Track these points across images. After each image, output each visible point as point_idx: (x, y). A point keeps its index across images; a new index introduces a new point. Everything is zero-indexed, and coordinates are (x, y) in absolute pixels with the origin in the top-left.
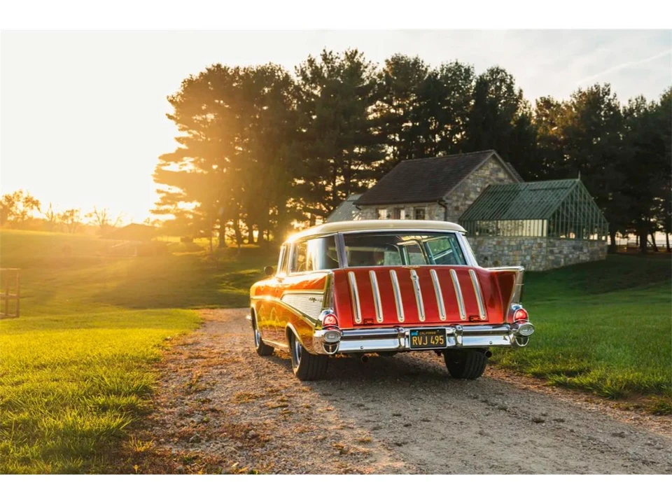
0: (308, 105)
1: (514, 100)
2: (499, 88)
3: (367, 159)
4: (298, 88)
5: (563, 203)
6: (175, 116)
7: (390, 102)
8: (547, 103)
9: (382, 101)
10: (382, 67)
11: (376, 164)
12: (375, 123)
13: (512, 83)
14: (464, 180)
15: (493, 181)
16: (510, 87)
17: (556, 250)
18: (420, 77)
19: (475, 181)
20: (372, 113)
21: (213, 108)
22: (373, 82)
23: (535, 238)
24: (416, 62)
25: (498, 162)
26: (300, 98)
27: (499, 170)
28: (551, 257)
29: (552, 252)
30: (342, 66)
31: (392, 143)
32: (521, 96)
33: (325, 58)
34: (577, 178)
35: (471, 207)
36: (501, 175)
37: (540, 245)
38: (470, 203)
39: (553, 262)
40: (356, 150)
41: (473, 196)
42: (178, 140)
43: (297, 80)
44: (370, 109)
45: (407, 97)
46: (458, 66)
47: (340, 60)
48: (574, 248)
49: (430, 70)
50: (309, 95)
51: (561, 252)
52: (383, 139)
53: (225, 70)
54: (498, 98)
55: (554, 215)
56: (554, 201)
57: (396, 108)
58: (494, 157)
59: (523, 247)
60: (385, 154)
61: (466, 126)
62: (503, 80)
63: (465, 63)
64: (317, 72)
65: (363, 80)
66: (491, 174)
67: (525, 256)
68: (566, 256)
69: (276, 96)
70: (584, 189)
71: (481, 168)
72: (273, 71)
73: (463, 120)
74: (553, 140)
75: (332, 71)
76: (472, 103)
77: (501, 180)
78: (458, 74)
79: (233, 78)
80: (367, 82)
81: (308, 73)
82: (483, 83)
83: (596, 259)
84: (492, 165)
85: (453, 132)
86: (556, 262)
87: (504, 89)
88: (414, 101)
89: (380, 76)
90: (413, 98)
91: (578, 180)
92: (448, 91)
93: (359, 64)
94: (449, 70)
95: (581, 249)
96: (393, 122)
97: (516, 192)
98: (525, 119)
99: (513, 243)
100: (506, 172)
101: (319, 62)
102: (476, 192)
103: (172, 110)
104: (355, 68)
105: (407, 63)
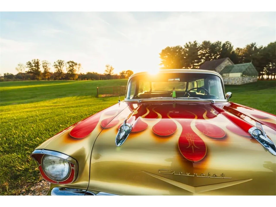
0: (186, 52)
1: (231, 48)
2: (228, 46)
3: (198, 62)
4: (184, 49)
5: (246, 69)
7: (203, 50)
8: (238, 49)
9: (201, 50)
10: (201, 43)
11: (200, 63)
12: (200, 55)
13: (231, 44)
14: (221, 65)
15: (228, 65)
16: (230, 45)
17: (244, 80)
18: (210, 45)
19: (223, 65)
20: (199, 53)
21: (168, 55)
22: (199, 47)
23: (239, 77)
24: (209, 42)
25: (229, 60)
26: (184, 51)
27: (229, 62)
28: (243, 81)
29: (243, 80)
30: (193, 44)
31: (203, 59)
32: (233, 47)
33: (190, 43)
35: (222, 71)
36: (230, 63)
37: (240, 79)
38: (222, 70)
39: (243, 83)
40: (195, 61)
41: (223, 68)
42: (162, 61)
43: (184, 47)
44: (199, 52)
45: (206, 49)
46: (219, 42)
47: (192, 43)
48: (249, 79)
49: (212, 43)
50: (186, 50)
51: (245, 80)
52: (201, 58)
53: (169, 47)
54: (228, 47)
55: (244, 72)
56: (244, 69)
57: (204, 52)
58: (228, 59)
59: (235, 79)
60: (202, 61)
61: (220, 54)
62: (229, 44)
64: (188, 46)
65: (197, 47)
66: (227, 63)
67: (235, 81)
68: (247, 81)
69: (179, 51)
70: (252, 65)
71: (225, 62)
72: (179, 47)
73: (219, 53)
74: (240, 56)
75: (191, 45)
76: (221, 49)
77: (230, 64)
78: (218, 43)
79: (171, 49)
80: (198, 47)
81: (186, 46)
82: (224, 45)
83: (254, 81)
84: (228, 61)
85: (217, 56)
86: (244, 82)
87: (229, 45)
88: (209, 50)
89: (201, 45)
90: (208, 49)
91: (251, 63)
92: (216, 47)
93: (196, 43)
94: (216, 43)
95: (250, 79)
96: (203, 55)
97: (233, 67)
98: (233, 52)
99: (233, 78)
100: (231, 62)
101: (188, 44)
102: (223, 67)
103: (160, 56)
104: (196, 44)
105: (207, 42)
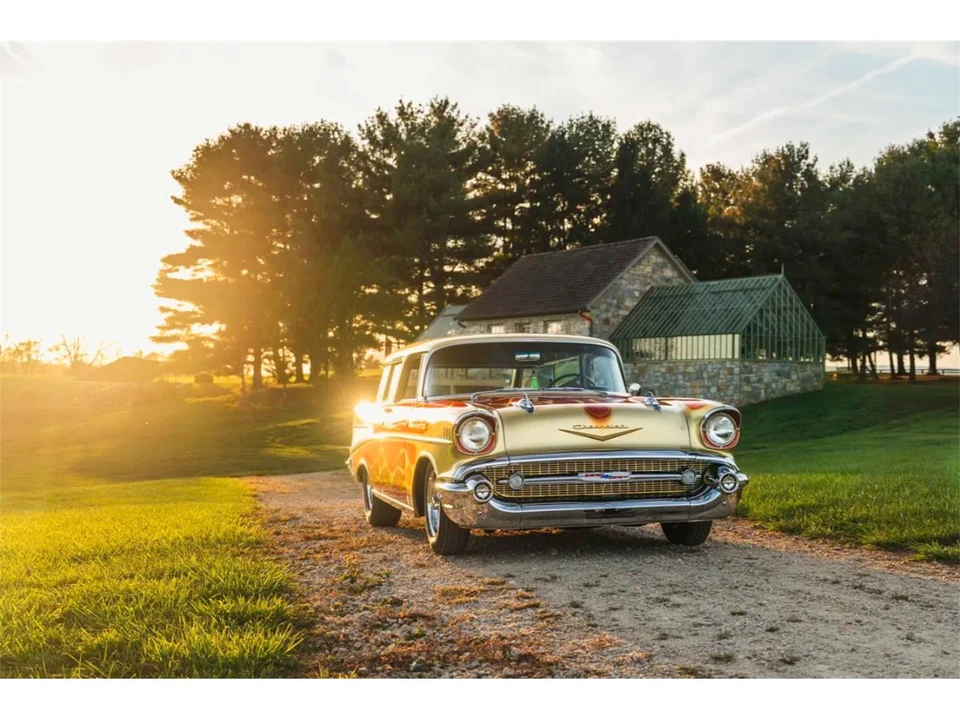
0: (379, 180)
1: (674, 168)
2: (651, 152)
3: (466, 256)
4: (363, 156)
5: (761, 311)
6: (185, 201)
7: (497, 174)
8: (716, 173)
9: (485, 171)
10: (484, 123)
11: (481, 263)
12: (477, 204)
13: (669, 143)
14: (616, 280)
15: (657, 281)
16: (667, 150)
17: (753, 378)
18: (540, 138)
19: (632, 281)
20: (472, 188)
21: (241, 187)
22: (472, 146)
23: (723, 362)
24: (533, 116)
25: (662, 253)
26: (367, 171)
27: (664, 266)
28: (746, 388)
29: (747, 381)
30: (426, 123)
31: (501, 232)
32: (683, 161)
33: (402, 112)
34: (780, 272)
35: (626, 318)
36: (668, 273)
37: (731, 371)
38: (626, 313)
39: (750, 394)
40: (450, 244)
41: (630, 303)
42: (191, 234)
43: (362, 144)
44: (469, 184)
45: (522, 166)
46: (593, 121)
47: (423, 114)
48: (779, 373)
49: (554, 127)
50: (380, 165)
51: (760, 380)
52: (488, 227)
53: (257, 132)
54: (651, 165)
55: (749, 327)
56: (747, 309)
57: (504, 182)
58: (657, 246)
59: (705, 375)
60: (493, 249)
61: (607, 206)
62: (656, 141)
63: (603, 116)
64: (391, 133)
65: (457, 143)
66: (654, 271)
67: (709, 388)
68: (768, 386)
69: (331, 168)
70: (789, 289)
71: (639, 263)
72: (326, 132)
73: (603, 197)
74: (728, 224)
75: (412, 130)
76: (615, 173)
77: (668, 280)
78: (594, 131)
79: (267, 144)
80: (464, 146)
81: (378, 133)
82: (629, 146)
83: (809, 388)
84: (655, 258)
85: (590, 215)
86: (754, 394)
87: (659, 151)
88: (532, 172)
89: (482, 137)
90: (530, 166)
91: (781, 277)
92: (580, 157)
93: (451, 121)
94: (580, 127)
95: (788, 375)
96: (501, 203)
97: (690, 295)
98: (688, 196)
99: (690, 369)
100: (675, 267)
101: (393, 118)
102: (633, 297)
103: (180, 191)
104: (445, 124)
105: (520, 117)
